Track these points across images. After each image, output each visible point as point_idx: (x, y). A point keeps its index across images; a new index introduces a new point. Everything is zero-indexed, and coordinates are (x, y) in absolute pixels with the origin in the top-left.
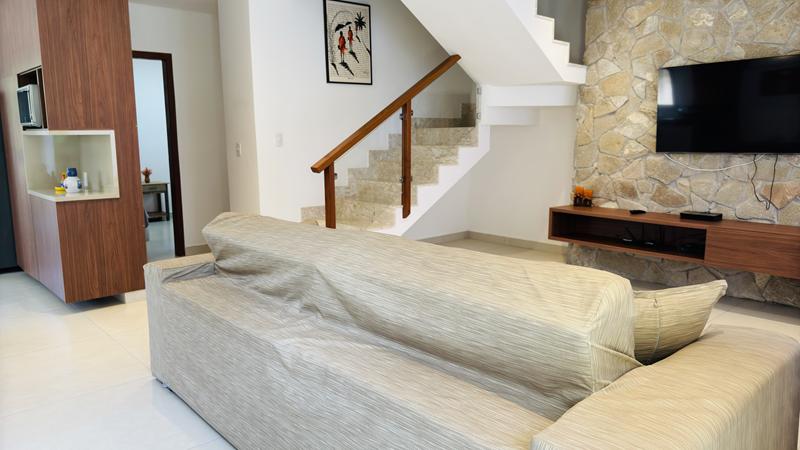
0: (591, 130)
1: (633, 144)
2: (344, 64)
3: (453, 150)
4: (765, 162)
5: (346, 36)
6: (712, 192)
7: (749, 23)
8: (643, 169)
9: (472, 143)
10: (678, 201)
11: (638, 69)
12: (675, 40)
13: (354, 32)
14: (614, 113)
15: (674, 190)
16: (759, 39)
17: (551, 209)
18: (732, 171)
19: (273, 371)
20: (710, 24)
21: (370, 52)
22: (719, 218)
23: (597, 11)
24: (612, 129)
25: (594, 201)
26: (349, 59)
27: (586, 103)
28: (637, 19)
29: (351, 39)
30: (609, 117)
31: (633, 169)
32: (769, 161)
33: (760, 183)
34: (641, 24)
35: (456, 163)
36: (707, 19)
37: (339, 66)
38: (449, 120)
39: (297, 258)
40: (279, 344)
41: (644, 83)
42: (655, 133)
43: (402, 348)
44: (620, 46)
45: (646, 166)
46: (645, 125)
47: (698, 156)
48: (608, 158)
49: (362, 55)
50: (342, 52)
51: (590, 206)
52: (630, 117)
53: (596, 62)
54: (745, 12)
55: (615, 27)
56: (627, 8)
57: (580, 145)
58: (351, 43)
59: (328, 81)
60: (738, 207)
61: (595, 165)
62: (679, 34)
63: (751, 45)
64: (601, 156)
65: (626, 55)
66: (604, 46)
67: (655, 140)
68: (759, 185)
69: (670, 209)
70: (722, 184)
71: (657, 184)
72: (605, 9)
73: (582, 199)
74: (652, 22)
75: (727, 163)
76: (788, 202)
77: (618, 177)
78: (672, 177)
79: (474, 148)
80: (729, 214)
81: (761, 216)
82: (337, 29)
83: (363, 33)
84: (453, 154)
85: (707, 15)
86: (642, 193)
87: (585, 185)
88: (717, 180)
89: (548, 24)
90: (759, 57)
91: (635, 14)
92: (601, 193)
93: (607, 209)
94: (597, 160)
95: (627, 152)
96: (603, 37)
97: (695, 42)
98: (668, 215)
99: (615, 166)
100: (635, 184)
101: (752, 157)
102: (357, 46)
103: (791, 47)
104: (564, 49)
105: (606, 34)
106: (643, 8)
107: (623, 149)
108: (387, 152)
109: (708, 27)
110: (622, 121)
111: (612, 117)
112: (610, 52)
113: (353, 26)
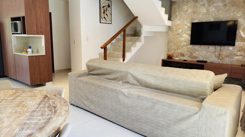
0: (172, 38)
1: (184, 42)
2: (104, 18)
3: (135, 43)
4: (218, 48)
5: (105, 10)
6: (204, 55)
7: (215, 12)
8: (186, 49)
9: (140, 41)
10: (195, 57)
11: (186, 23)
12: (196, 15)
13: (107, 8)
14: (179, 34)
15: (194, 55)
16: (217, 16)
17: (162, 60)
18: (210, 50)
19: (121, 97)
20: (205, 12)
21: (111, 15)
22: (206, 62)
23: (175, 6)
24: (178, 38)
25: (173, 57)
26: (106, 16)
27: (171, 31)
28: (186, 9)
29: (106, 10)
30: (177, 35)
31: (184, 49)
32: (219, 48)
33: (217, 53)
34: (187, 11)
35: (136, 47)
36: (204, 10)
37: (103, 18)
38: (131, 34)
39: (123, 70)
40: (123, 90)
41: (187, 26)
42: (190, 40)
43: (155, 90)
44: (181, 16)
45: (187, 48)
46: (187, 37)
47: (201, 46)
48: (177, 46)
49: (109, 15)
50: (104, 14)
51: (172, 59)
52: (183, 35)
53: (174, 20)
54: (214, 9)
55: (180, 11)
56: (183, 6)
57: (169, 42)
58: (106, 12)
59: (100, 22)
60: (211, 59)
61: (173, 48)
62: (197, 14)
63: (215, 18)
64: (175, 45)
65: (183, 18)
66: (176, 16)
67: (190, 41)
68: (216, 53)
69: (193, 59)
70: (207, 53)
71: (190, 53)
72: (177, 6)
73: (170, 57)
74: (190, 10)
75: (209, 48)
76: (224, 58)
77: (180, 51)
78: (194, 51)
79: (140, 43)
80: (209, 61)
81: (217, 61)
82: (103, 7)
83: (109, 9)
84: (135, 44)
85: (204, 9)
86: (186, 55)
87: (170, 53)
88: (206, 52)
89: (164, 9)
90: (217, 21)
91: (185, 8)
92: (175, 55)
93: (176, 59)
94: (174, 46)
95: (182, 44)
96: (176, 14)
97: (201, 16)
98: (193, 61)
99: (179, 48)
100: (184, 53)
101: (215, 46)
102: (108, 13)
103: (225, 19)
104: (167, 16)
105: (177, 13)
106: (188, 6)
107: (181, 44)
108: (115, 43)
109: (204, 13)
110: (181, 36)
111: (178, 35)
112: (178, 18)
113: (107, 7)
